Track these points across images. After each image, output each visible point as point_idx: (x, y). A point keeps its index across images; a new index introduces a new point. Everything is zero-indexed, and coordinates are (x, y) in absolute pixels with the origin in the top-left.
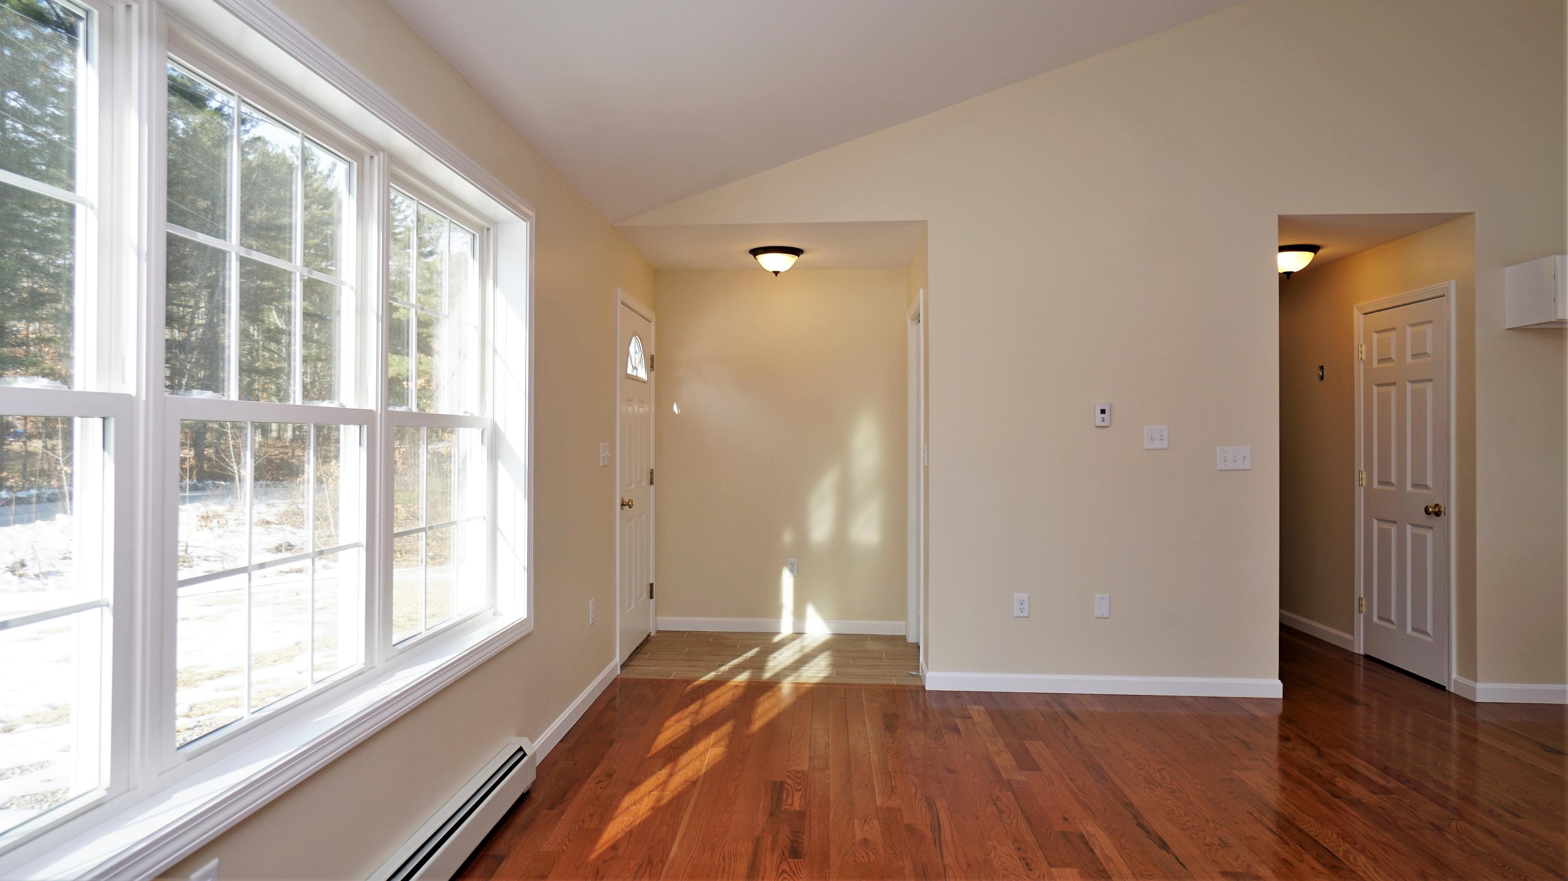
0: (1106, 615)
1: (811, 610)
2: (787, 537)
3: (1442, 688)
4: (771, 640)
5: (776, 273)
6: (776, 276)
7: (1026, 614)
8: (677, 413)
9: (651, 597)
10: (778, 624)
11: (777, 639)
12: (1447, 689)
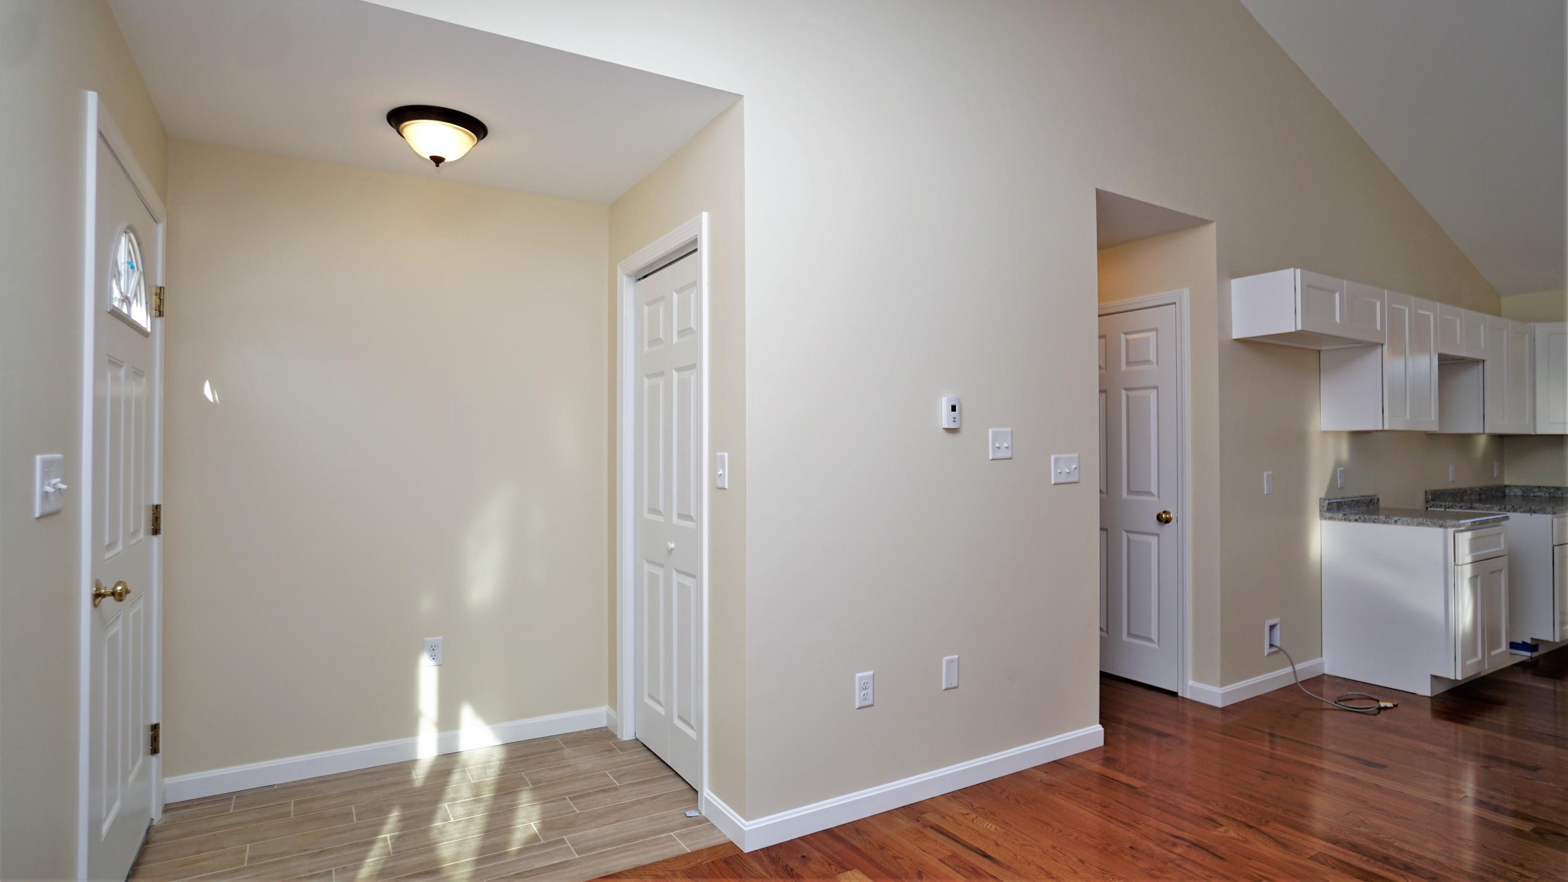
0: (955, 684)
1: (467, 714)
2: (427, 604)
3: (1175, 694)
4: (410, 781)
5: (438, 160)
6: (437, 166)
7: (869, 702)
8: (211, 400)
9: (155, 750)
10: (413, 747)
11: (419, 775)
12: (1180, 694)
